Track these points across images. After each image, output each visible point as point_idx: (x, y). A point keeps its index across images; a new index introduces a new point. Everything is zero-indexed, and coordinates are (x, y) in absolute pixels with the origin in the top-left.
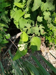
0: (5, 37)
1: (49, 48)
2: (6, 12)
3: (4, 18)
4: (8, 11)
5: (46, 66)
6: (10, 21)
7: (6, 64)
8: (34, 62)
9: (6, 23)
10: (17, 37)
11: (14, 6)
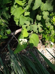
0: (6, 32)
1: (45, 46)
2: (7, 9)
3: (5, 14)
4: (9, 7)
5: (41, 62)
6: (10, 17)
7: (3, 59)
8: (30, 58)
9: (6, 19)
10: (16, 33)
11: (15, 3)
